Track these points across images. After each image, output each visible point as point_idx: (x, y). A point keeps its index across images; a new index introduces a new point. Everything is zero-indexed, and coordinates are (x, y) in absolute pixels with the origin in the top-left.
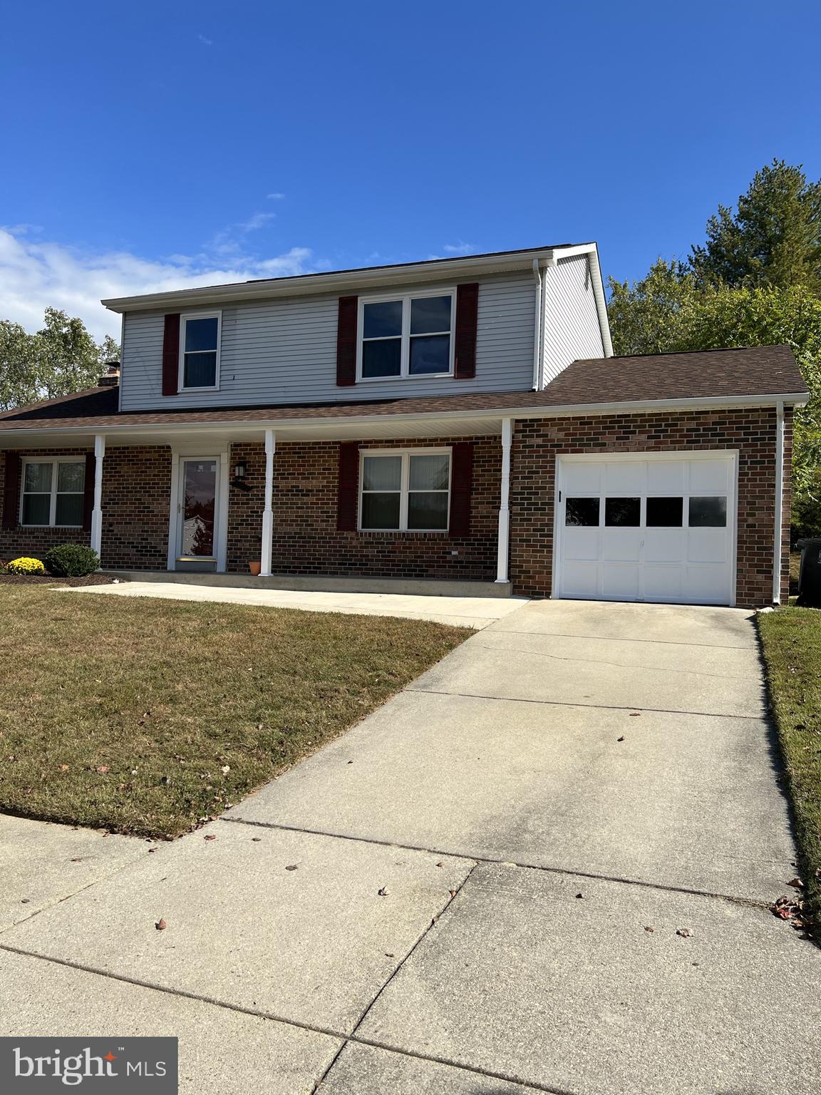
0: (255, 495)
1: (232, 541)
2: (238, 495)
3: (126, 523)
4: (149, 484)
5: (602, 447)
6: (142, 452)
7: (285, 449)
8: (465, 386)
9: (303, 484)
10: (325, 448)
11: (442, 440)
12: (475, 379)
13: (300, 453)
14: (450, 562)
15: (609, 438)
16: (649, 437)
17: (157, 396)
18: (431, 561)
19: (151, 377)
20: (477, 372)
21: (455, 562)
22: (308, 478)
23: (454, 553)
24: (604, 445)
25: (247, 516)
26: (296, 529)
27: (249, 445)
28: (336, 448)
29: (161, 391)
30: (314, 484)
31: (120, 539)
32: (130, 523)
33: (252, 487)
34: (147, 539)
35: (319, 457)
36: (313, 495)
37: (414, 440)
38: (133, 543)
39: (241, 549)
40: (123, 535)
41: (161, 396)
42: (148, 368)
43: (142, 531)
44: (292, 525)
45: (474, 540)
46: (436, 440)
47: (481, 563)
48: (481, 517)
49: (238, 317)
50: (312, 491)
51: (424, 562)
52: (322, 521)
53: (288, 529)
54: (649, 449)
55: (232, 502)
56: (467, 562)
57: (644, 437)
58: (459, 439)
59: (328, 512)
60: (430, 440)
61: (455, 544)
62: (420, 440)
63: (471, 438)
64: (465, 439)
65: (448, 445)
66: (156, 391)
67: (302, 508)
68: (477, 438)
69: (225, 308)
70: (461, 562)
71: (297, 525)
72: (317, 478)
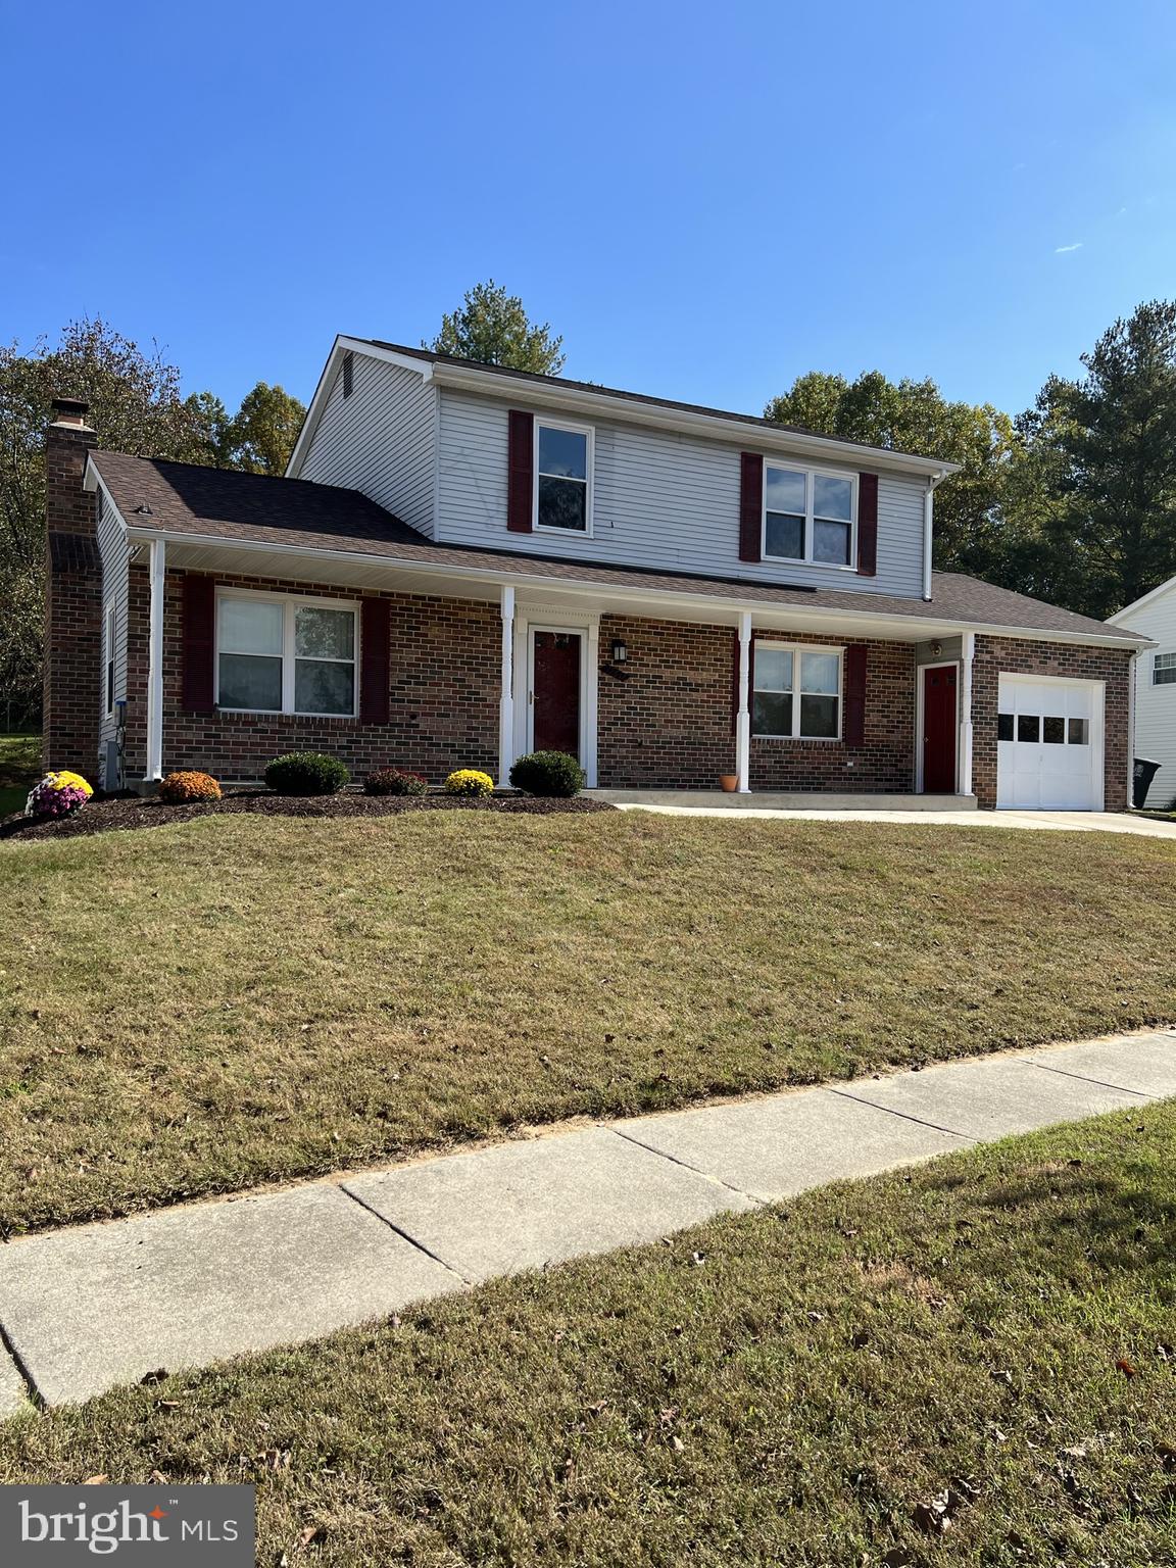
0: (632, 686)
1: (603, 745)
2: (610, 685)
3: (439, 715)
4: (477, 658)
5: (1029, 669)
6: (463, 609)
7: (669, 629)
8: (864, 584)
9: (691, 676)
10: (717, 633)
11: (838, 638)
12: (874, 578)
13: (687, 636)
14: (845, 774)
15: (1034, 661)
16: (1060, 664)
17: (497, 529)
18: (828, 773)
19: (487, 499)
20: (877, 571)
21: (850, 774)
22: (697, 669)
23: (850, 764)
24: (1031, 667)
25: (622, 713)
26: (684, 733)
27: (624, 618)
28: (728, 634)
29: (505, 523)
30: (704, 676)
31: (431, 739)
32: (448, 716)
33: (628, 676)
34: (477, 740)
35: (710, 643)
36: (704, 691)
37: (810, 636)
38: (454, 745)
39: (615, 757)
40: (435, 733)
41: (505, 530)
42: (481, 483)
43: (468, 728)
44: (679, 727)
45: (867, 750)
46: (831, 638)
47: (872, 775)
48: (873, 726)
49: (617, 442)
50: (702, 685)
51: (822, 773)
52: (714, 724)
53: (675, 732)
54: (1059, 675)
55: (602, 695)
56: (861, 774)
57: (1056, 663)
58: (852, 639)
59: (721, 713)
60: (826, 638)
61: (850, 755)
62: (817, 637)
63: (862, 640)
64: (858, 640)
65: (843, 645)
66: (496, 522)
67: (691, 706)
68: (868, 641)
69: (600, 424)
70: (855, 774)
71: (684, 728)
72: (708, 670)
